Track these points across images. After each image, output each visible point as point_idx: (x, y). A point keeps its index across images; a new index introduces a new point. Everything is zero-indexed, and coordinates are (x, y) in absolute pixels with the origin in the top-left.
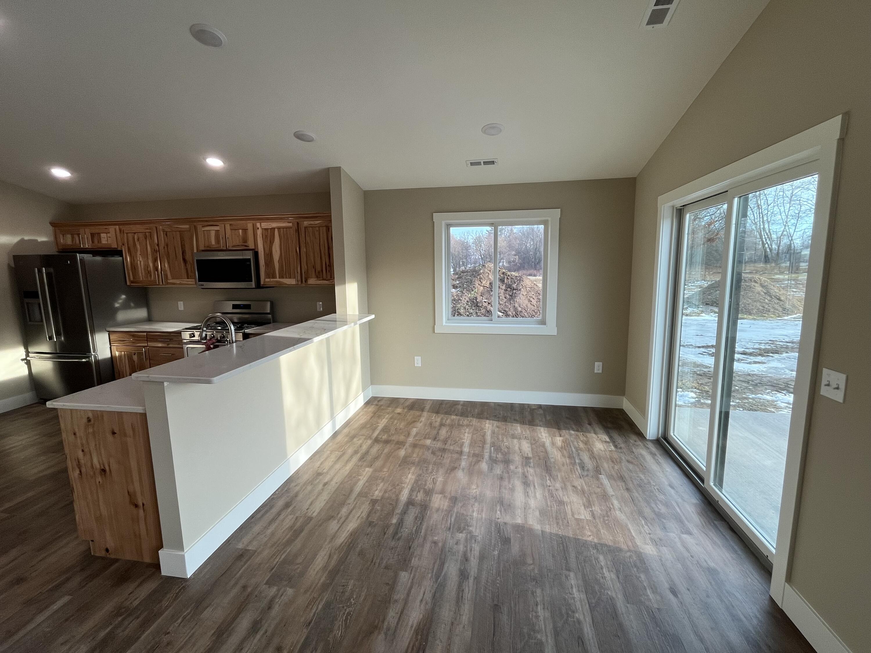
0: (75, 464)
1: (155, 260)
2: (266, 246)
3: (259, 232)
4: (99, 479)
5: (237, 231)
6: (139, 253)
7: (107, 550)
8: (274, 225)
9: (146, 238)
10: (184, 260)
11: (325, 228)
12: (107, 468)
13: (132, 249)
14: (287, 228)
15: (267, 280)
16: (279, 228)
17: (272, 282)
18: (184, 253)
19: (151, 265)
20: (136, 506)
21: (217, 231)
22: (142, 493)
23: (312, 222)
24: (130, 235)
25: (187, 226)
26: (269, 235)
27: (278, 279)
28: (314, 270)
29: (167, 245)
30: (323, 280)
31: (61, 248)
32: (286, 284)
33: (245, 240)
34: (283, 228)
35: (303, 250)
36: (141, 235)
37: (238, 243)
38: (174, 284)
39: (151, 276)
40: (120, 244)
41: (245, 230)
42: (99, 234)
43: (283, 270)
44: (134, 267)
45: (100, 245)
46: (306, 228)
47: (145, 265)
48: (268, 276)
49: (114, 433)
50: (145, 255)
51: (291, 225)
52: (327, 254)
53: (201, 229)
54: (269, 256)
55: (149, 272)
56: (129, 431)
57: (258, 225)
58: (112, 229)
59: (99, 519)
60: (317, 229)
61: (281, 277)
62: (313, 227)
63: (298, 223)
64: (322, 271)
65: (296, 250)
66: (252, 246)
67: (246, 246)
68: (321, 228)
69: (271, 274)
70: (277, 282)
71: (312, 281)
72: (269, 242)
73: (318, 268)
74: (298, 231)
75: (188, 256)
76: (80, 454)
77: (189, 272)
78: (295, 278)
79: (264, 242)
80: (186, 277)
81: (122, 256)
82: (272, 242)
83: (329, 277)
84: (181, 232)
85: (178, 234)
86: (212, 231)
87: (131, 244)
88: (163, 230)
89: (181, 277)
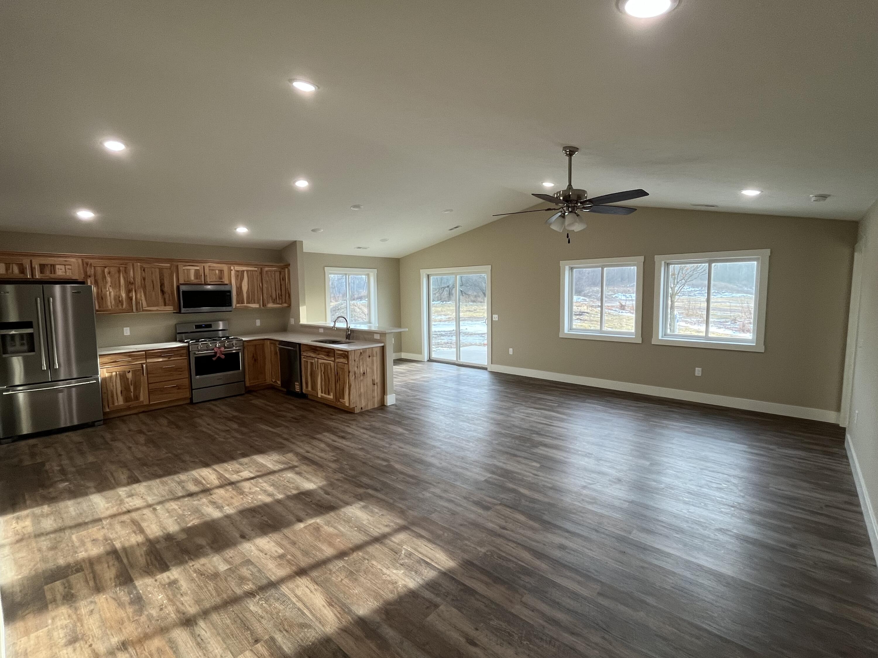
0: (353, 374)
1: (129, 291)
2: (237, 283)
3: (233, 273)
5: (214, 271)
6: (109, 284)
7: (362, 408)
9: (119, 271)
10: (163, 292)
12: (365, 372)
13: (100, 281)
14: (253, 271)
15: (238, 305)
16: (247, 271)
17: (241, 306)
18: (162, 285)
19: (124, 295)
20: (374, 384)
21: (196, 271)
22: (377, 378)
24: (99, 270)
25: (169, 265)
26: (240, 276)
28: (271, 299)
29: (144, 279)
30: (278, 304)
32: (251, 308)
33: (221, 278)
34: (251, 271)
36: (113, 270)
37: (215, 280)
38: (149, 311)
39: (122, 305)
40: (83, 276)
41: (221, 271)
42: (53, 265)
43: (249, 298)
44: (101, 298)
47: (115, 295)
48: (238, 302)
49: (369, 356)
50: (116, 285)
51: (256, 269)
53: (182, 268)
54: (239, 289)
55: (121, 302)
56: (375, 355)
57: (232, 268)
58: (73, 261)
59: (360, 396)
61: (248, 302)
62: (270, 271)
63: (261, 269)
64: (276, 298)
65: (260, 286)
66: (226, 282)
67: (222, 282)
68: (276, 273)
69: (240, 301)
70: (246, 306)
71: (270, 305)
72: (239, 280)
73: (274, 296)
75: (167, 289)
76: (356, 369)
77: (167, 300)
78: (258, 303)
79: (236, 279)
80: (163, 304)
82: (242, 280)
84: (161, 270)
85: (158, 270)
86: (192, 270)
87: (99, 277)
88: (141, 267)
89: (157, 305)
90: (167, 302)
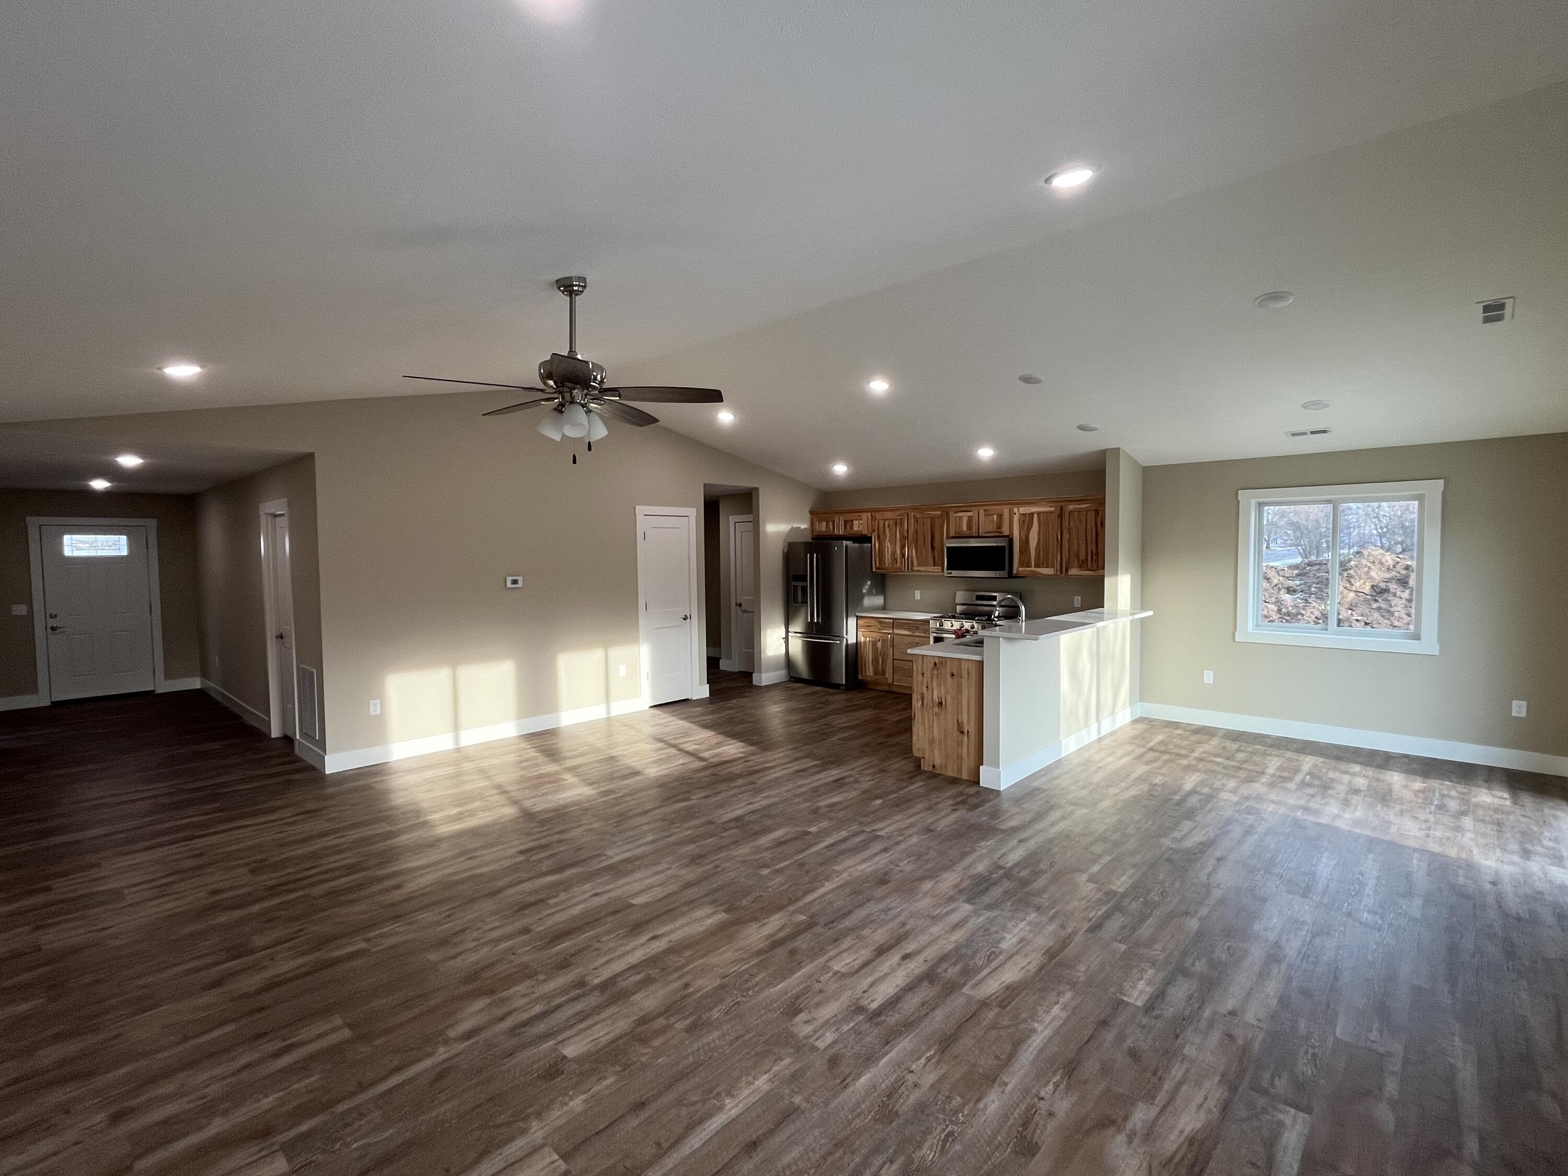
0: (919, 697)
1: (903, 547)
2: (1022, 533)
3: (1016, 518)
4: (936, 710)
5: (991, 517)
6: (888, 539)
7: (934, 766)
8: (1034, 509)
9: (896, 525)
10: (933, 547)
11: (1094, 512)
12: (944, 702)
13: (881, 536)
14: (1047, 513)
15: (1020, 569)
16: (1039, 513)
17: (1027, 571)
18: (933, 539)
19: (898, 551)
20: (962, 732)
21: (970, 517)
22: (968, 723)
23: (1078, 506)
24: (881, 523)
25: (940, 512)
26: (1026, 521)
27: (1033, 569)
28: (1076, 561)
29: (917, 532)
30: (1088, 570)
31: (815, 534)
32: (1042, 574)
33: (999, 526)
34: (1044, 513)
35: (1066, 536)
36: (891, 522)
37: (991, 530)
38: (919, 571)
39: (897, 563)
40: (870, 531)
41: (1000, 516)
42: (852, 521)
43: (1039, 558)
44: (881, 553)
45: (851, 531)
46: (1070, 512)
47: (892, 552)
48: (1022, 564)
49: (953, 675)
50: (893, 543)
51: (1053, 509)
52: (1094, 540)
53: (953, 515)
54: (1025, 543)
55: (896, 560)
56: (965, 675)
57: (1016, 510)
58: (865, 516)
59: (932, 741)
60: (1084, 513)
61: (1037, 566)
62: (1079, 511)
63: (1061, 507)
64: (1087, 560)
65: (1057, 536)
66: (1006, 531)
67: (1000, 532)
68: (1089, 513)
69: (1025, 563)
70: (1034, 572)
71: (1074, 571)
72: (1026, 528)
73: (1082, 557)
74: (1061, 515)
75: (936, 544)
76: (925, 689)
77: (936, 558)
78: (1053, 567)
79: (1021, 527)
80: (932, 563)
81: (871, 542)
82: (1029, 529)
83: (1095, 567)
84: (933, 519)
85: (929, 520)
86: (965, 516)
87: (881, 531)
88: (915, 516)
89: (927, 565)
90: (937, 561)
